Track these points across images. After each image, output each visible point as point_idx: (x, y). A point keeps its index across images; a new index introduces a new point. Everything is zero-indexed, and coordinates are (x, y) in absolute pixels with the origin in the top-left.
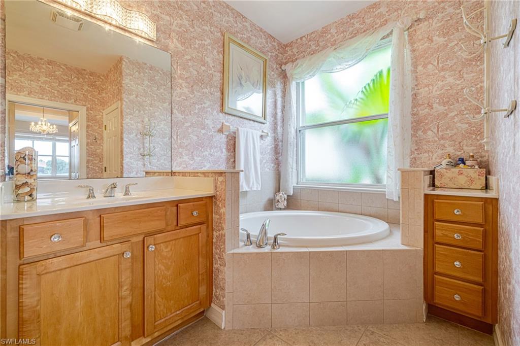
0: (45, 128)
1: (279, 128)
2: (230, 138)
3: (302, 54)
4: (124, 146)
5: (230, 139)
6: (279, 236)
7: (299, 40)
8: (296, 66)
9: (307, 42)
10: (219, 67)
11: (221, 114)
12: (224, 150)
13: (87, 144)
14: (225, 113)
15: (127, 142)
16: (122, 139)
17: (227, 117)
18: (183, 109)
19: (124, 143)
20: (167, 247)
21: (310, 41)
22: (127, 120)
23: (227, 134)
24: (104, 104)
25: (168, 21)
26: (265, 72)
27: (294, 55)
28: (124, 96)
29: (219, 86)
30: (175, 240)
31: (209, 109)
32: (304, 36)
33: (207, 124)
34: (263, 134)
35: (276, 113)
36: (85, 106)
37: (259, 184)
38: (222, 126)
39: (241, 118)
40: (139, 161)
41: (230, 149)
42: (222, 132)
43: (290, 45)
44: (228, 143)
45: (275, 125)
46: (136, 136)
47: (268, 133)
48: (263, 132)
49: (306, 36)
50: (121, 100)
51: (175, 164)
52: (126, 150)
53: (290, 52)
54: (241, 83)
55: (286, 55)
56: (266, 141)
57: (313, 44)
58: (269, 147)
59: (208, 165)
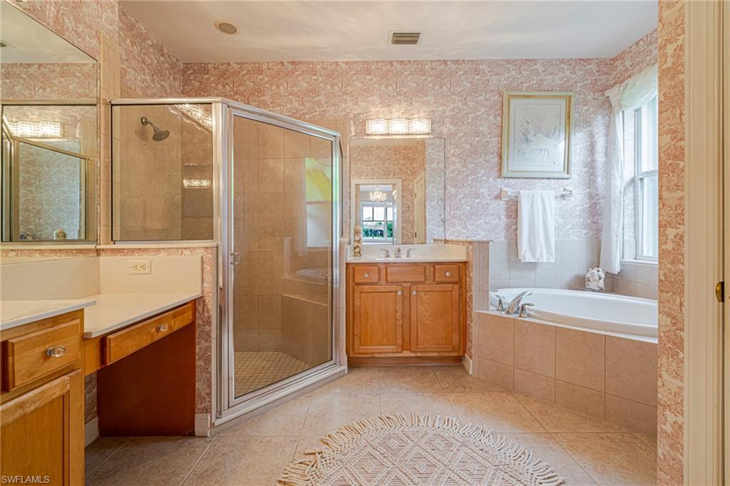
0: (378, 197)
1: (599, 179)
2: (512, 203)
3: (638, 67)
4: (427, 213)
5: (511, 205)
6: (527, 306)
7: (634, 47)
8: (625, 89)
9: (646, 47)
10: (497, 131)
11: (499, 180)
12: (503, 217)
13: (403, 212)
14: (504, 178)
15: (429, 209)
16: (425, 207)
17: (506, 181)
18: (456, 183)
19: (427, 210)
20: (425, 295)
21: (651, 44)
22: (430, 189)
23: (507, 199)
24: (414, 174)
25: (442, 111)
26: (569, 112)
27: (627, 70)
28: (427, 166)
29: (496, 151)
30: (432, 291)
31: (484, 178)
32: (642, 39)
33: (482, 193)
34: (565, 193)
35: (593, 161)
36: (400, 178)
37: (552, 255)
38: (500, 192)
39: (527, 178)
40: (439, 227)
41: (511, 216)
42: (501, 199)
43: (620, 57)
44: (508, 210)
45: (592, 177)
46: (437, 202)
47: (571, 191)
48: (565, 190)
49: (645, 39)
50: (425, 170)
51: (448, 233)
52: (428, 217)
53: (621, 68)
54: (527, 140)
55: (615, 73)
56: (572, 200)
57: (656, 48)
58: (578, 208)
59: (483, 234)
